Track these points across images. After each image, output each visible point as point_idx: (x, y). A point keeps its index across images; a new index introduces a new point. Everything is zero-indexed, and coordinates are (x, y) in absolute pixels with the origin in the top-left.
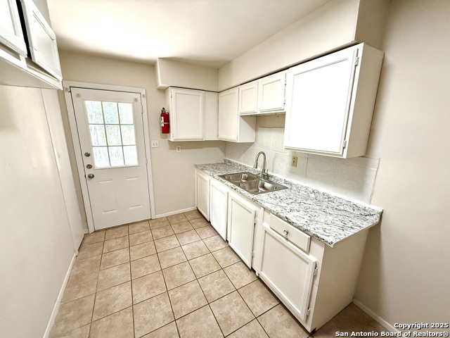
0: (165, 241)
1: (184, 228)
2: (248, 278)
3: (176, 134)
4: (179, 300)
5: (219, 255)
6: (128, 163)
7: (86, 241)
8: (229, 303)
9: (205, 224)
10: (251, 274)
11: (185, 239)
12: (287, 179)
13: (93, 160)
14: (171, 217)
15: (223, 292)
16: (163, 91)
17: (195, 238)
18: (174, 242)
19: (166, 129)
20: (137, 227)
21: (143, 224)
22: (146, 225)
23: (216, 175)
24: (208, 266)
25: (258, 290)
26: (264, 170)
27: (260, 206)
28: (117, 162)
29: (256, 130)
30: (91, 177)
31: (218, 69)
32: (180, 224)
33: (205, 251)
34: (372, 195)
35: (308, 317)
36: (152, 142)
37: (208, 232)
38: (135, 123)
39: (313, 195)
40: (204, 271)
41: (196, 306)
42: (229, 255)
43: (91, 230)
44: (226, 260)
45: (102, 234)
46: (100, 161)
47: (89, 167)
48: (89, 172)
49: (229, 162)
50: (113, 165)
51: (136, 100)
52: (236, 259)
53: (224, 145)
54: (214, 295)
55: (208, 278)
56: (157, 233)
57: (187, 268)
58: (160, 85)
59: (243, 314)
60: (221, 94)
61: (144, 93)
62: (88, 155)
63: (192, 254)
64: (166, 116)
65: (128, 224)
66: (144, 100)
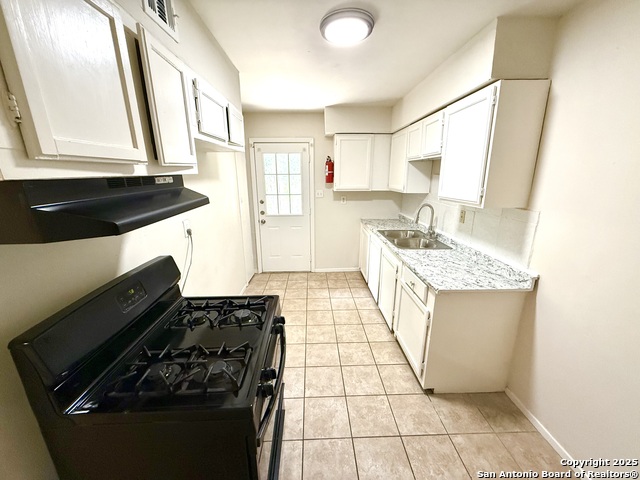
0: (317, 291)
1: (339, 285)
2: (386, 337)
3: (340, 183)
4: (313, 333)
5: (364, 314)
6: (293, 213)
7: (256, 278)
8: (356, 348)
9: (363, 285)
10: (390, 335)
11: (337, 294)
12: (456, 239)
13: (265, 208)
14: (330, 273)
15: (354, 340)
16: (331, 138)
17: (347, 294)
18: (326, 293)
19: (330, 179)
20: (296, 276)
21: (302, 275)
22: (305, 275)
23: (375, 230)
24: (349, 319)
25: (391, 348)
26: (431, 227)
27: (400, 259)
28: (284, 211)
29: (431, 178)
30: (263, 222)
31: (392, 107)
32: (336, 281)
33: (352, 306)
34: (530, 257)
35: (422, 371)
36: (317, 191)
37: (363, 293)
38: (302, 174)
39: (475, 258)
40: (344, 321)
41: (326, 341)
42: (375, 316)
43: (260, 272)
44: (369, 319)
45: (268, 276)
46: (271, 208)
47: (263, 213)
48: (262, 217)
49: (404, 218)
50: (281, 213)
51: (304, 150)
52: (381, 321)
53: (400, 198)
54: (345, 339)
55: (345, 327)
56: (312, 284)
57: (329, 315)
58: (327, 133)
59: (365, 359)
60: (394, 136)
61: (312, 142)
62: (262, 202)
63: (339, 306)
64: (331, 165)
65: (290, 272)
66: (312, 149)
